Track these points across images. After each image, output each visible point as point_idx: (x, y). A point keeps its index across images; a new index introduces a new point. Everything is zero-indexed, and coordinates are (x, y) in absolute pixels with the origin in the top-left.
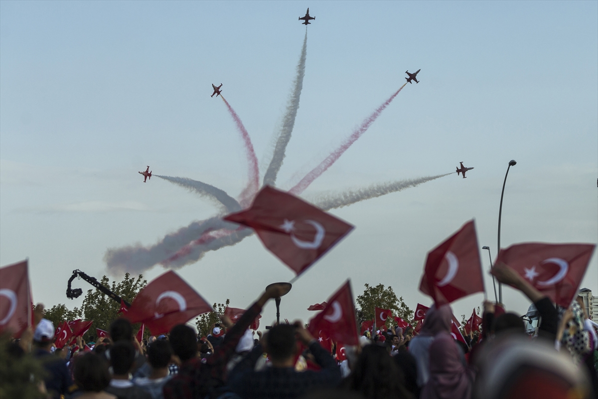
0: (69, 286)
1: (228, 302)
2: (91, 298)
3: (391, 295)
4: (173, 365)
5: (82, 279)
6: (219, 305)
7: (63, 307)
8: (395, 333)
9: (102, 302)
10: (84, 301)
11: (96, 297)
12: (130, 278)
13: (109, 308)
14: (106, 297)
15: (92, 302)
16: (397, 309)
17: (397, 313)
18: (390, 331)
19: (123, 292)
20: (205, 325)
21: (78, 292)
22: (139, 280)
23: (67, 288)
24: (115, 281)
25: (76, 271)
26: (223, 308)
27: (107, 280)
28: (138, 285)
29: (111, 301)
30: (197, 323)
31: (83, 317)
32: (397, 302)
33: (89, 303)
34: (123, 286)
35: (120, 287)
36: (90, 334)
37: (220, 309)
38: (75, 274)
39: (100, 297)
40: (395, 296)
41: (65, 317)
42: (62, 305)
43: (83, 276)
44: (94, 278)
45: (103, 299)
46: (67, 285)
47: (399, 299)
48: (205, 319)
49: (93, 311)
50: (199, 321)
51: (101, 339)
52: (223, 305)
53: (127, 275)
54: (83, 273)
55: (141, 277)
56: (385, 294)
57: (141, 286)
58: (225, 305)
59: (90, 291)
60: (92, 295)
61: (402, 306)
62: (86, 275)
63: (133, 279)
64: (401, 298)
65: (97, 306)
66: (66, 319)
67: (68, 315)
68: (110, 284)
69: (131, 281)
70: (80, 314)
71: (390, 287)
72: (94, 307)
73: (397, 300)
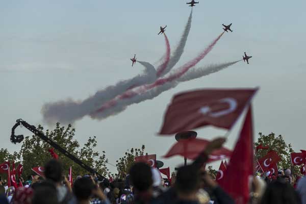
0: (13, 132)
1: (143, 147)
2: (28, 144)
3: (280, 142)
4: (97, 200)
5: (24, 127)
6: (136, 150)
7: (5, 151)
8: (284, 174)
9: (37, 147)
10: (22, 146)
11: (33, 143)
12: (61, 126)
13: (43, 152)
14: (41, 142)
15: (29, 147)
16: (285, 153)
17: (285, 158)
18: (280, 173)
19: (55, 138)
20: (124, 166)
21: (20, 138)
22: (68, 129)
23: (11, 134)
24: (48, 129)
25: (19, 120)
26: (139, 152)
27: (42, 128)
28: (68, 133)
29: (45, 146)
30: (117, 165)
31: (22, 159)
32: (286, 148)
33: (26, 148)
34: (55, 134)
35: (52, 134)
36: (27, 174)
37: (137, 153)
38: (19, 122)
39: (36, 143)
40: (284, 143)
41: (7, 159)
42: (4, 149)
43: (25, 124)
44: (34, 126)
45: (38, 144)
46: (11, 132)
47: (288, 146)
48: (124, 162)
49: (29, 154)
50: (119, 163)
51: (37, 177)
52: (139, 150)
53: (58, 124)
54: (25, 122)
55: (70, 126)
56: (276, 141)
57: (70, 133)
58: (141, 150)
59: (27, 137)
60: (29, 141)
61: (290, 151)
62: (27, 123)
63: (63, 127)
64: (289, 145)
65: (33, 151)
66: (7, 161)
67: (9, 158)
68: (44, 132)
69: (62, 129)
70: (19, 157)
71: (280, 136)
72: (31, 151)
73: (286, 146)
